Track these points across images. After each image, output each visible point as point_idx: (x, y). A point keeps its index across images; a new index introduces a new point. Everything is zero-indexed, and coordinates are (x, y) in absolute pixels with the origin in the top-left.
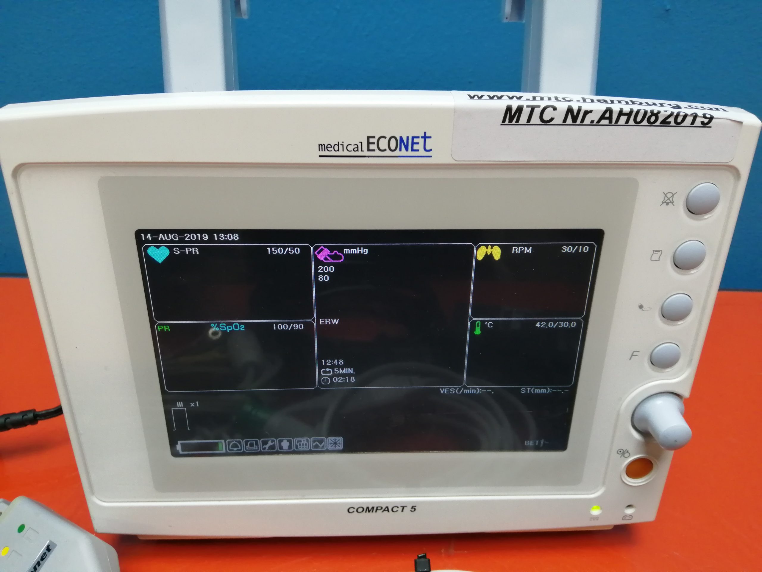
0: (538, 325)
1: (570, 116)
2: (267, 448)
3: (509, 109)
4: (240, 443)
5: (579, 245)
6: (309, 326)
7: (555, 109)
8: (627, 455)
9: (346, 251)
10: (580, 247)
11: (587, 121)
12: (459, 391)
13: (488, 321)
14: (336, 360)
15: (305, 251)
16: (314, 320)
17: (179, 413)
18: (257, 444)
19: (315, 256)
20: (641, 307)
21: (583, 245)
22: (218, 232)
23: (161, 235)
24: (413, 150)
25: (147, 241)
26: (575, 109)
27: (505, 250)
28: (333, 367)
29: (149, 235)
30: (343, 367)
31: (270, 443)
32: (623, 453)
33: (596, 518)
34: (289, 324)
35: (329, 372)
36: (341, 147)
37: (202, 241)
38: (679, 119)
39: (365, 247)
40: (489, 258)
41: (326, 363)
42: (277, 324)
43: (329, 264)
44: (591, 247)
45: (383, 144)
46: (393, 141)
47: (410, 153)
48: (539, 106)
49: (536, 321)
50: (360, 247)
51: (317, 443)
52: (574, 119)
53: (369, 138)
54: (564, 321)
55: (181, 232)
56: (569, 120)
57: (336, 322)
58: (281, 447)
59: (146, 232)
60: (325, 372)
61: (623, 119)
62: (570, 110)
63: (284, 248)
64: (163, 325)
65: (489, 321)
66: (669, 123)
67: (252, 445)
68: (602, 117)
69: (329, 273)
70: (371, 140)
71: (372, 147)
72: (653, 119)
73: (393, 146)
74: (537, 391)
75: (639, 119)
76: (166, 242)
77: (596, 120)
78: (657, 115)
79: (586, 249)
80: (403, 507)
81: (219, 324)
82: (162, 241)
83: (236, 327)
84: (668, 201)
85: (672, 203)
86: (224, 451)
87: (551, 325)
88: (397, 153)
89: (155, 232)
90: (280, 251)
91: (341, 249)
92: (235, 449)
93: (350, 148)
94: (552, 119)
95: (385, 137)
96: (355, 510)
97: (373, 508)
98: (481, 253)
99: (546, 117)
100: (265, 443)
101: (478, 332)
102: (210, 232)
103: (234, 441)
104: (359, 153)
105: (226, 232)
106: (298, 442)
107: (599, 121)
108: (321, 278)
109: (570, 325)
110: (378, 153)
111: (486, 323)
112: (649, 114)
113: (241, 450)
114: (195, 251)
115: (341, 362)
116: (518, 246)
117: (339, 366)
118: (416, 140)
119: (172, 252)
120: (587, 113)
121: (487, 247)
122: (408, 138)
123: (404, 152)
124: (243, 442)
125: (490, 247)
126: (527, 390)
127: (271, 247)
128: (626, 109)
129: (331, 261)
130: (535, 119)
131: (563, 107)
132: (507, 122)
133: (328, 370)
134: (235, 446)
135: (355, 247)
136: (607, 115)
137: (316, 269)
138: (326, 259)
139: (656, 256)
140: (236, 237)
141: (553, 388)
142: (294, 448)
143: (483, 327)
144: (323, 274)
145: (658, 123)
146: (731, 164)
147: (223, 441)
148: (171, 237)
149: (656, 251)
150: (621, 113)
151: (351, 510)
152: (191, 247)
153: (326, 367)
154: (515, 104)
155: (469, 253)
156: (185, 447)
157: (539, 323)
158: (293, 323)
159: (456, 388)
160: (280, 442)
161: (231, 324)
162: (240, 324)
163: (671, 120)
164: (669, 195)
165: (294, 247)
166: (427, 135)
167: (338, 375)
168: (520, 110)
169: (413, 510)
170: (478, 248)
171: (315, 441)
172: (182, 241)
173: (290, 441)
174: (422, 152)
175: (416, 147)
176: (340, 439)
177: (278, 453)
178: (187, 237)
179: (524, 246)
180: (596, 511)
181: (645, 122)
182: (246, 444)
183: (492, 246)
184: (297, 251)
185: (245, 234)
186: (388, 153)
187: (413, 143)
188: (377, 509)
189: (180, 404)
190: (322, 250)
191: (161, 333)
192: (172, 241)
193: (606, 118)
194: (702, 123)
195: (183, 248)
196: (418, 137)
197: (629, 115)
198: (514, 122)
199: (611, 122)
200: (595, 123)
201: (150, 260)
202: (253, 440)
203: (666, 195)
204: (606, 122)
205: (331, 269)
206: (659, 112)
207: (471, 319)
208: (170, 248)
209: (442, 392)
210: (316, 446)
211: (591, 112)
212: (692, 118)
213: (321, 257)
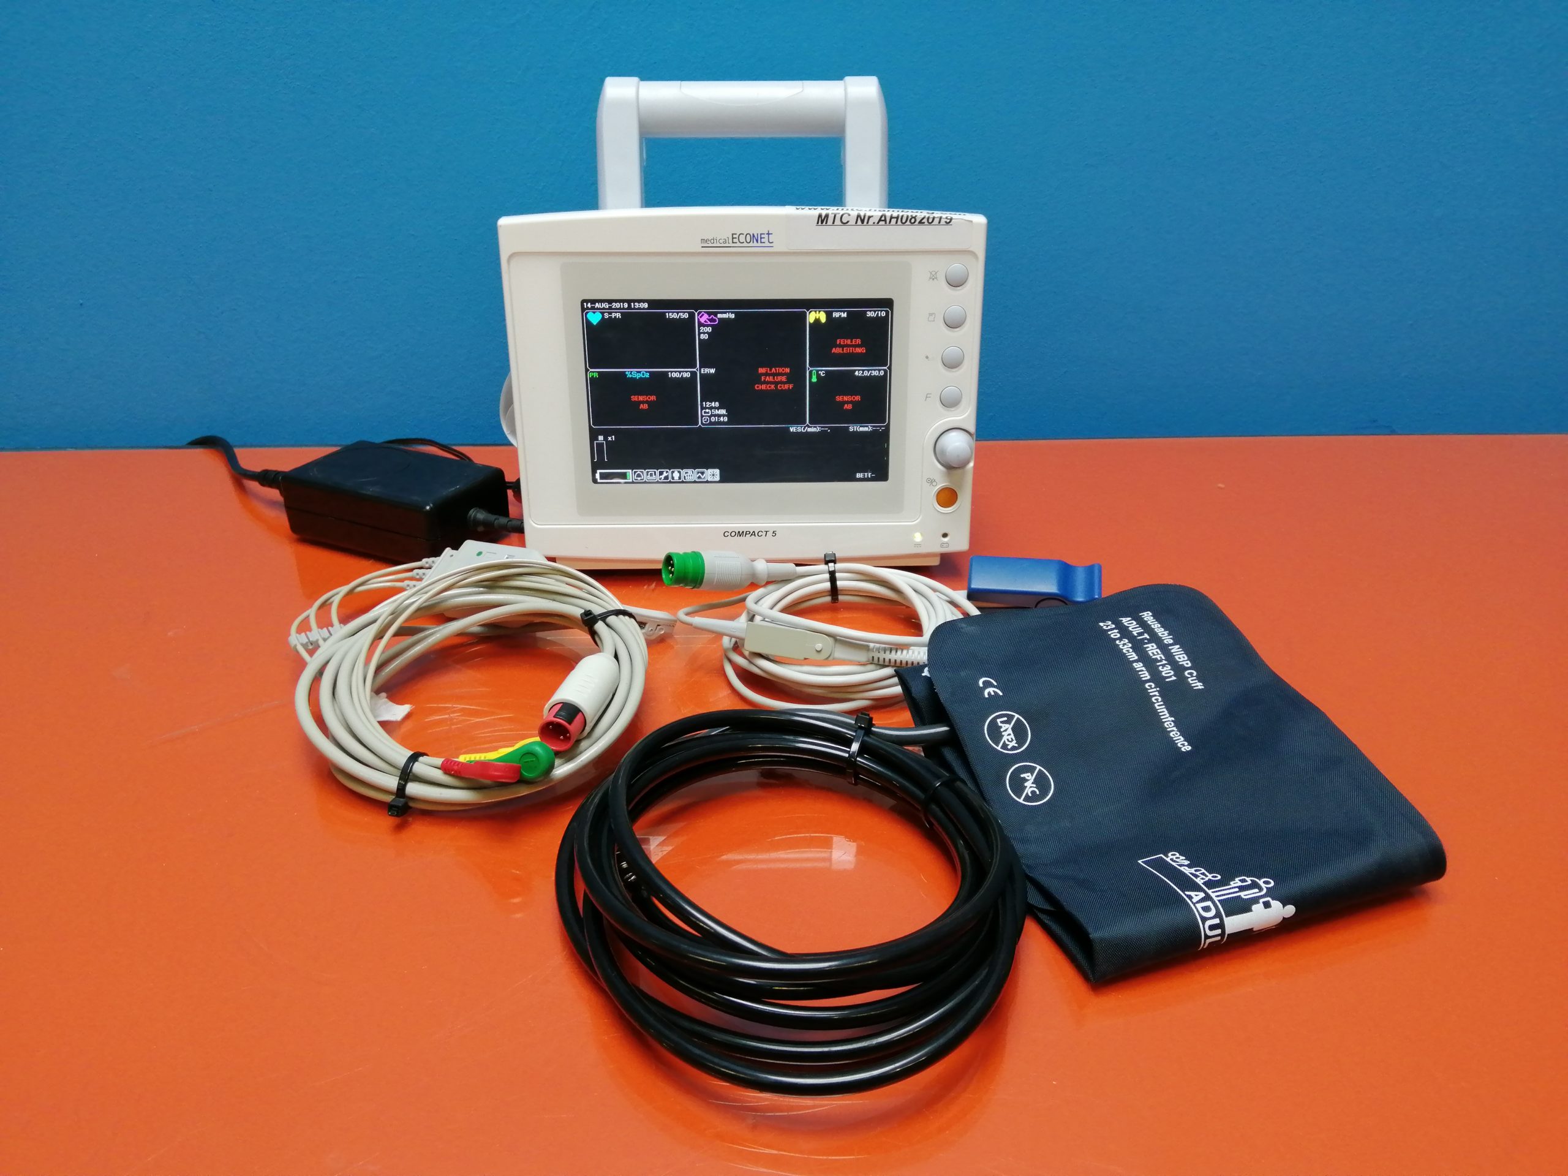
0: (857, 373)
1: (859, 219)
2: (663, 478)
3: (820, 216)
4: (642, 472)
5: (878, 311)
6: (694, 374)
7: (849, 215)
8: (934, 484)
9: (719, 316)
10: (879, 312)
11: (871, 222)
12: (804, 429)
13: (821, 371)
14: (713, 403)
15: (692, 315)
16: (697, 370)
17: (600, 446)
18: (655, 474)
19: (698, 319)
20: (927, 357)
21: (881, 311)
22: (634, 301)
23: (597, 304)
24: (761, 242)
25: (587, 307)
26: (862, 214)
27: (829, 315)
28: (711, 408)
29: (589, 304)
30: (718, 408)
31: (665, 474)
32: (931, 482)
33: (918, 545)
34: (680, 372)
35: (708, 413)
36: (715, 241)
37: (624, 309)
38: (930, 221)
39: (732, 313)
40: (817, 321)
41: (706, 405)
42: (672, 372)
43: (708, 326)
44: (887, 312)
45: (742, 238)
46: (748, 236)
47: (759, 244)
48: (839, 213)
49: (855, 370)
50: (729, 312)
51: (700, 474)
52: (863, 221)
53: (733, 234)
54: (875, 370)
55: (610, 302)
56: (859, 222)
57: (713, 371)
58: (673, 478)
59: (587, 301)
60: (705, 412)
61: (894, 221)
62: (859, 216)
63: (678, 313)
64: (593, 372)
65: (823, 371)
66: (924, 223)
67: (651, 475)
68: (880, 220)
69: (707, 333)
70: (734, 236)
71: (735, 240)
72: (913, 220)
73: (748, 240)
74: (862, 429)
75: (904, 221)
76: (600, 309)
77: (876, 222)
78: (915, 218)
79: (883, 314)
80: (767, 532)
81: (631, 372)
82: (598, 309)
83: (643, 374)
84: (933, 277)
85: (936, 278)
86: (631, 481)
87: (866, 374)
88: (751, 244)
89: (593, 302)
90: (675, 316)
91: (715, 314)
92: (639, 479)
93: (721, 241)
94: (848, 222)
95: (743, 234)
96: (729, 534)
97: (743, 532)
98: (812, 317)
99: (844, 221)
100: (661, 474)
101: (814, 379)
102: (629, 302)
103: (639, 471)
104: (727, 245)
105: (639, 301)
106: (686, 473)
107: (878, 223)
108: (703, 337)
109: (879, 373)
110: (739, 244)
111: (820, 372)
112: (910, 217)
113: (643, 480)
114: (618, 315)
115: (717, 405)
116: (837, 311)
117: (715, 408)
118: (763, 236)
119: (603, 316)
120: (869, 217)
121: (816, 311)
122: (758, 234)
123: (755, 244)
124: (645, 472)
125: (818, 312)
126: (854, 428)
127: (669, 312)
128: (895, 214)
129: (709, 323)
130: (838, 221)
131: (854, 214)
132: (820, 223)
133: (707, 410)
134: (639, 476)
135: (725, 313)
136: (883, 219)
137: (699, 330)
138: (705, 321)
139: (931, 318)
140: (646, 305)
141: (874, 426)
142: (683, 479)
143: (818, 376)
144: (704, 333)
145: (917, 223)
146: (970, 249)
147: (630, 471)
148: (604, 305)
149: (931, 314)
150: (892, 217)
151: (726, 534)
152: (616, 312)
153: (706, 408)
154: (824, 213)
155: (803, 317)
156: (603, 476)
157: (857, 372)
158: (683, 372)
159: (801, 427)
160: (673, 472)
161: (640, 372)
162: (646, 372)
163: (925, 220)
164: (933, 273)
165: (684, 312)
166: (770, 232)
167: (715, 416)
168: (827, 216)
169: (774, 535)
170: (810, 313)
171: (698, 473)
172: (610, 308)
173: (679, 472)
174: (767, 244)
175: (763, 240)
176: (717, 471)
177: (670, 482)
178: (614, 305)
179: (841, 311)
180: (918, 537)
181: (908, 223)
182: (647, 475)
183: (820, 311)
184: (686, 316)
185: (653, 303)
186: (745, 244)
187: (761, 238)
188: (746, 534)
189: (601, 438)
190: (703, 315)
191: (592, 379)
192: (604, 309)
193: (883, 221)
194: (946, 222)
195: (610, 313)
196: (764, 234)
197: (897, 218)
198: (824, 223)
199: (886, 223)
200: (876, 224)
201: (588, 322)
202: (652, 471)
203: (931, 273)
204: (883, 223)
205: (709, 329)
206: (916, 216)
207: (809, 369)
208: (603, 313)
209: (792, 430)
210: (699, 477)
211: (872, 216)
212: (938, 219)
213: (702, 320)
